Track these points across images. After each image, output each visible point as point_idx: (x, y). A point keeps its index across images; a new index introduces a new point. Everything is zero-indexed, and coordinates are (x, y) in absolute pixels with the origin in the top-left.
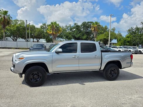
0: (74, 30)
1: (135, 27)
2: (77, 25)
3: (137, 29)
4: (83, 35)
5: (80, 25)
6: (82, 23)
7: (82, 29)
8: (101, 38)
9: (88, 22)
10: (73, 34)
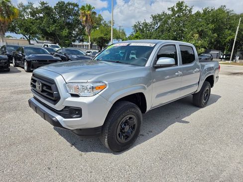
0: (41, 15)
1: (143, 21)
2: (46, 5)
3: (146, 25)
4: (62, 28)
5: (53, 7)
6: (57, 4)
7: (58, 17)
8: (95, 37)
9: (69, 4)
10: (41, 24)
